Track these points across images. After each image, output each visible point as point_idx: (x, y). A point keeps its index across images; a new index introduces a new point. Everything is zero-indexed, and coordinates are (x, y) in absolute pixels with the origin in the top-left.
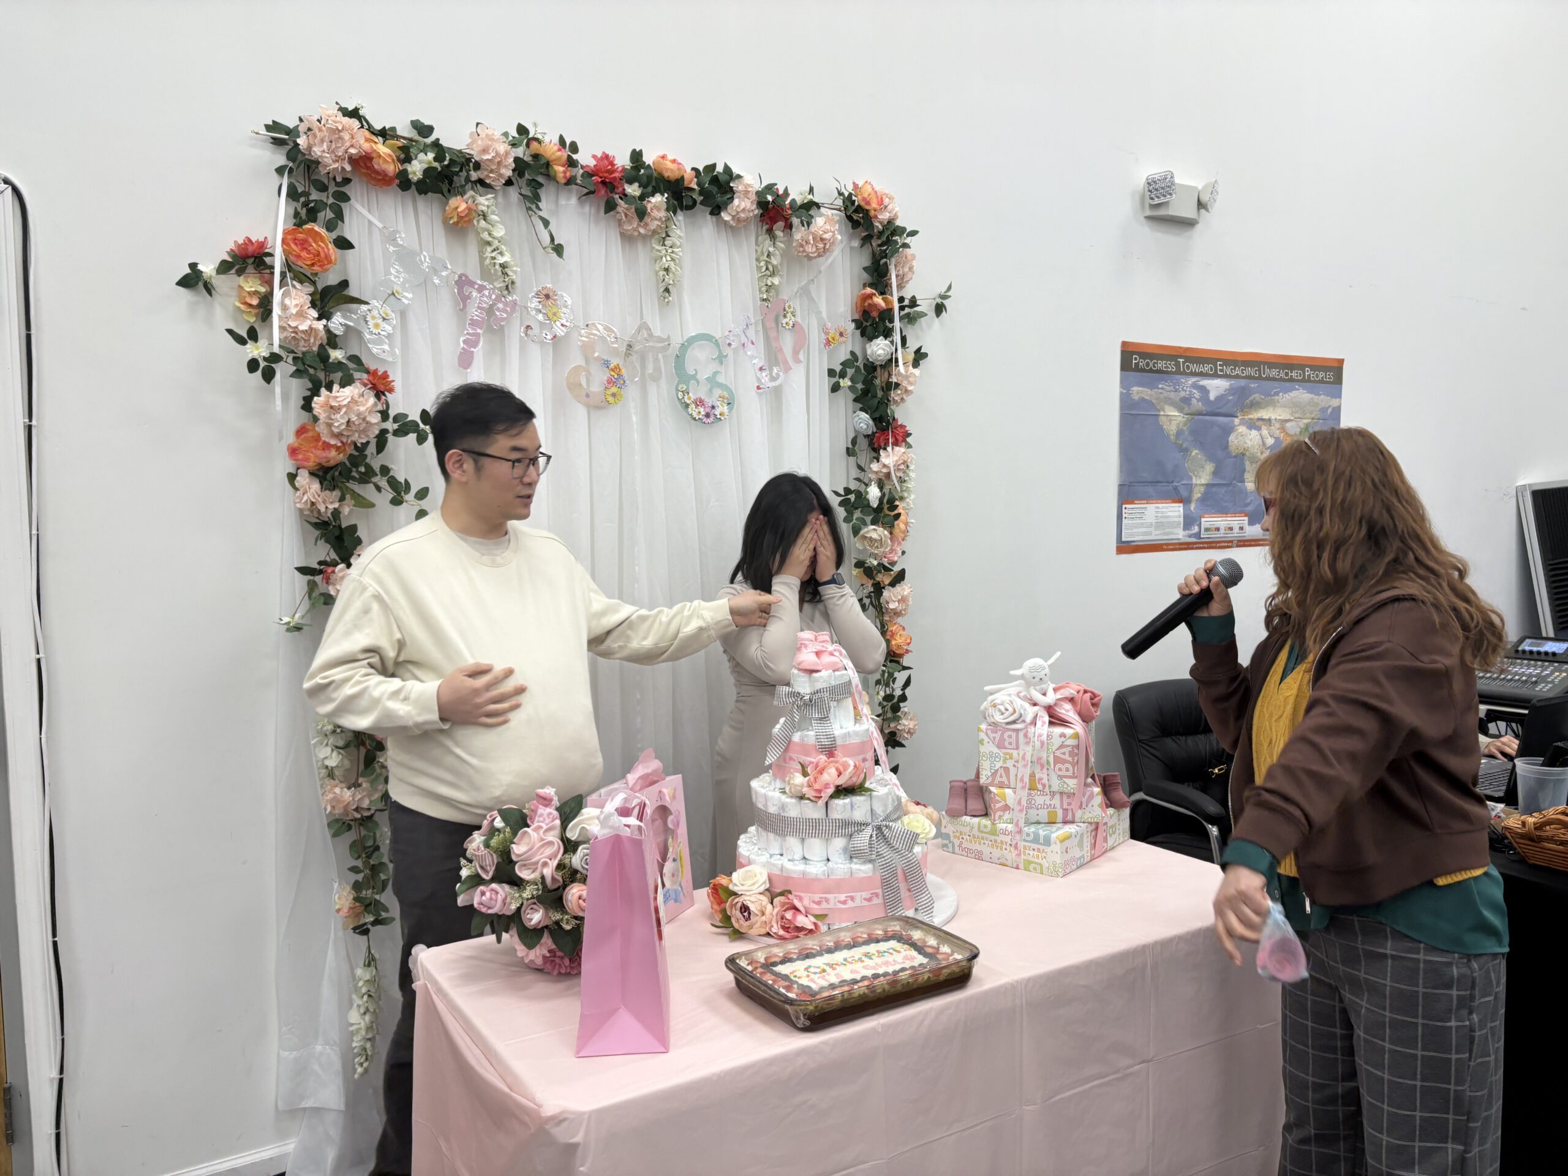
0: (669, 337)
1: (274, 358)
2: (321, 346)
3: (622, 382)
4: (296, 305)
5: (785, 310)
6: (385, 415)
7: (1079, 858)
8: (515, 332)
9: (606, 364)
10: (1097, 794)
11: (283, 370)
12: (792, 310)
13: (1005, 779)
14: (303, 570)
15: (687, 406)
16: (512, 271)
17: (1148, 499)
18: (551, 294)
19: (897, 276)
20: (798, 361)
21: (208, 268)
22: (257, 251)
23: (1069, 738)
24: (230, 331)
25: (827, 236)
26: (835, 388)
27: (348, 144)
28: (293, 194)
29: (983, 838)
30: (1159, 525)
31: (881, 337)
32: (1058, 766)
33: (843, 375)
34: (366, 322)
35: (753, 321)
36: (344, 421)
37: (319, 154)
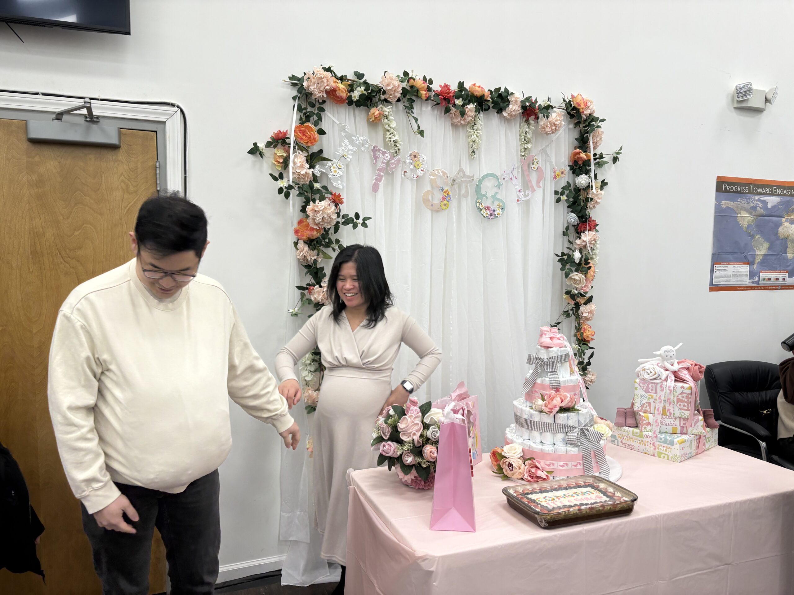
0: (473, 176)
1: (290, 187)
2: (310, 181)
3: (449, 198)
4: (300, 162)
5: (533, 161)
6: (338, 214)
7: (689, 454)
8: (399, 173)
9: (442, 189)
10: (701, 420)
11: (294, 193)
12: (537, 161)
13: (648, 409)
14: (299, 288)
15: (481, 210)
16: (399, 144)
17: (729, 262)
18: (417, 155)
19: (593, 143)
20: (539, 187)
21: (261, 145)
22: (283, 136)
23: (686, 389)
24: (271, 175)
25: (557, 123)
26: (558, 201)
27: (326, 84)
28: (300, 109)
29: (635, 439)
30: (735, 276)
31: (584, 174)
32: (679, 403)
33: (562, 194)
34: (331, 170)
35: (516, 166)
36: (321, 218)
37: (313, 89)
